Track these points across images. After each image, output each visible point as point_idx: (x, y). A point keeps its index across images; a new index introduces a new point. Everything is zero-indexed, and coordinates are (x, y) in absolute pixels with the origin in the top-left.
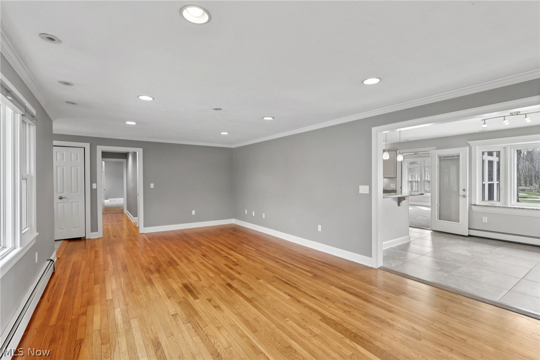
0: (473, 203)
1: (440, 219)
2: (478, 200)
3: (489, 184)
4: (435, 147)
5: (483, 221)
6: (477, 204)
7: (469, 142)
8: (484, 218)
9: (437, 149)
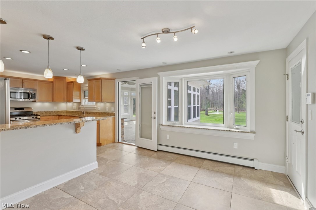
0: (161, 124)
1: (141, 137)
2: (164, 121)
3: (175, 108)
4: (139, 77)
5: (167, 139)
6: (164, 124)
7: (159, 73)
8: (167, 135)
9: (140, 78)
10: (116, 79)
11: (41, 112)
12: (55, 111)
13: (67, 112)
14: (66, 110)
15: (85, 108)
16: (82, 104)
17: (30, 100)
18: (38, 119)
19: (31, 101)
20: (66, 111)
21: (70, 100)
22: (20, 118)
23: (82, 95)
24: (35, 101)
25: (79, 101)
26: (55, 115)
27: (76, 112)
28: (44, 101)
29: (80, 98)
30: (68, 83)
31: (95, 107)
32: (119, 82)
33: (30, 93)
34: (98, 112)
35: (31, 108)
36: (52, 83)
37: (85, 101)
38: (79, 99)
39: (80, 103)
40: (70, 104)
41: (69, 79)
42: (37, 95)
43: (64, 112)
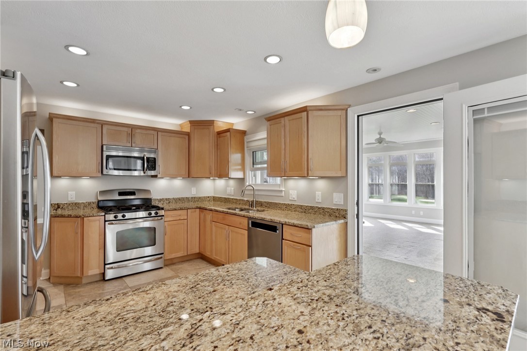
10: (350, 106)
11: (166, 199)
12: (192, 198)
13: (215, 199)
14: (212, 194)
15: (256, 193)
16: (247, 184)
17: (146, 174)
18: (160, 218)
19: (148, 176)
20: (214, 197)
21: (222, 173)
22: (124, 216)
23: (248, 160)
24: (155, 176)
25: (240, 175)
26: (194, 207)
27: (234, 201)
28: (173, 177)
29: (243, 169)
30: (220, 133)
31: (282, 191)
32: (358, 116)
33: (145, 158)
34: (290, 203)
35: (148, 191)
36: (187, 137)
37: (255, 176)
38: (240, 170)
39: (242, 180)
40: (221, 183)
41: (220, 124)
42: (160, 163)
43: (209, 199)
